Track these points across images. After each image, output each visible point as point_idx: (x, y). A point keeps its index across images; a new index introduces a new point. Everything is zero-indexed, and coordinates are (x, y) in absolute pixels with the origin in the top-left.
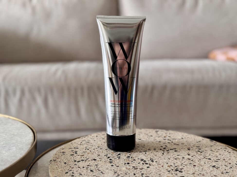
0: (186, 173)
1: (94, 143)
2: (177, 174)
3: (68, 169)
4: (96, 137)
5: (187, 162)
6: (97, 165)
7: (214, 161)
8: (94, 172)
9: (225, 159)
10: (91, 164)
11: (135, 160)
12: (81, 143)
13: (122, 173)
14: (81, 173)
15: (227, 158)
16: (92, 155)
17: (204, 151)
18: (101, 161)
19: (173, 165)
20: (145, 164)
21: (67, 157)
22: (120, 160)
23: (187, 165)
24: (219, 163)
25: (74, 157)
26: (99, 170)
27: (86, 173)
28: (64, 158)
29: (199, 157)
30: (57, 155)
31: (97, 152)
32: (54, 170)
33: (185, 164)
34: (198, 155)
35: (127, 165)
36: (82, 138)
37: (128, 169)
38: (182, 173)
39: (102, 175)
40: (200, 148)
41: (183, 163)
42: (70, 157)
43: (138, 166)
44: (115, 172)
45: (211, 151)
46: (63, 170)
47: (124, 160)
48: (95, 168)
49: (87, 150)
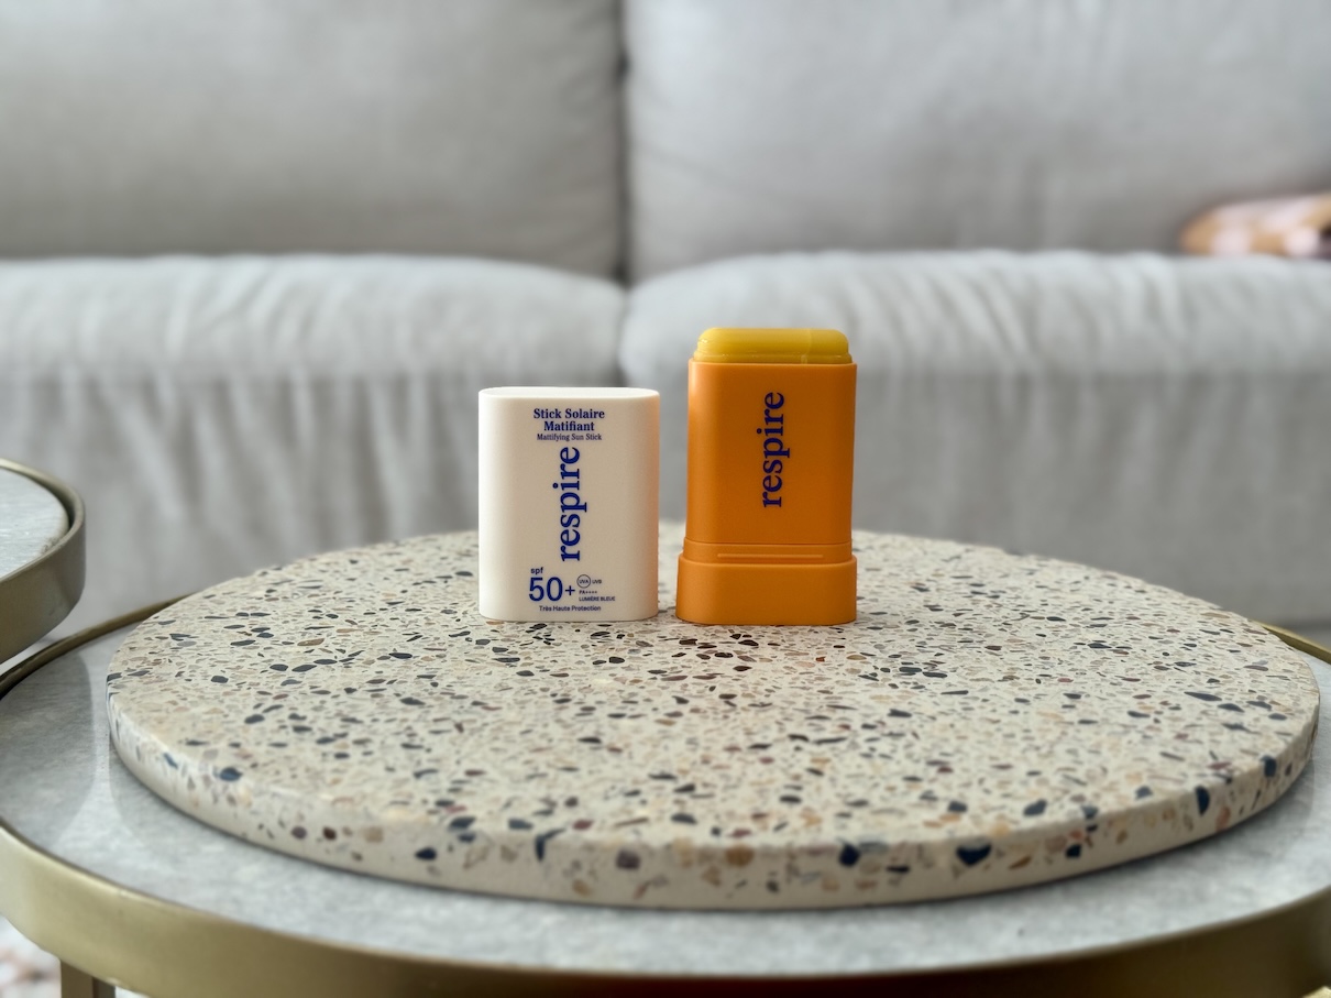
0: (966, 679)
1: (354, 590)
2: (920, 684)
3: (252, 701)
4: (350, 566)
5: (943, 636)
6: (430, 677)
7: (1083, 625)
8: (431, 706)
9: (1136, 614)
10: (388, 674)
11: (645, 644)
12: (270, 591)
13: (603, 697)
14: (352, 715)
15: (1143, 611)
16: (374, 637)
17: (1004, 592)
18: (446, 658)
19: (871, 650)
20: (712, 656)
21: (210, 653)
22: (556, 648)
23: (949, 649)
24: (1118, 633)
25: (261, 650)
26: (454, 697)
27: (382, 713)
28: (198, 661)
29: (993, 616)
30: (139, 648)
31: (395, 625)
32: (163, 714)
33: (939, 647)
34: (984, 609)
35: (611, 668)
36: (259, 572)
37: (628, 682)
38: (946, 680)
39: (490, 717)
40: (978, 582)
41: (927, 641)
42: (237, 655)
43: (679, 666)
44: (558, 697)
45: (1040, 590)
46: (226, 712)
47: (583, 647)
48: (426, 690)
49: (328, 621)
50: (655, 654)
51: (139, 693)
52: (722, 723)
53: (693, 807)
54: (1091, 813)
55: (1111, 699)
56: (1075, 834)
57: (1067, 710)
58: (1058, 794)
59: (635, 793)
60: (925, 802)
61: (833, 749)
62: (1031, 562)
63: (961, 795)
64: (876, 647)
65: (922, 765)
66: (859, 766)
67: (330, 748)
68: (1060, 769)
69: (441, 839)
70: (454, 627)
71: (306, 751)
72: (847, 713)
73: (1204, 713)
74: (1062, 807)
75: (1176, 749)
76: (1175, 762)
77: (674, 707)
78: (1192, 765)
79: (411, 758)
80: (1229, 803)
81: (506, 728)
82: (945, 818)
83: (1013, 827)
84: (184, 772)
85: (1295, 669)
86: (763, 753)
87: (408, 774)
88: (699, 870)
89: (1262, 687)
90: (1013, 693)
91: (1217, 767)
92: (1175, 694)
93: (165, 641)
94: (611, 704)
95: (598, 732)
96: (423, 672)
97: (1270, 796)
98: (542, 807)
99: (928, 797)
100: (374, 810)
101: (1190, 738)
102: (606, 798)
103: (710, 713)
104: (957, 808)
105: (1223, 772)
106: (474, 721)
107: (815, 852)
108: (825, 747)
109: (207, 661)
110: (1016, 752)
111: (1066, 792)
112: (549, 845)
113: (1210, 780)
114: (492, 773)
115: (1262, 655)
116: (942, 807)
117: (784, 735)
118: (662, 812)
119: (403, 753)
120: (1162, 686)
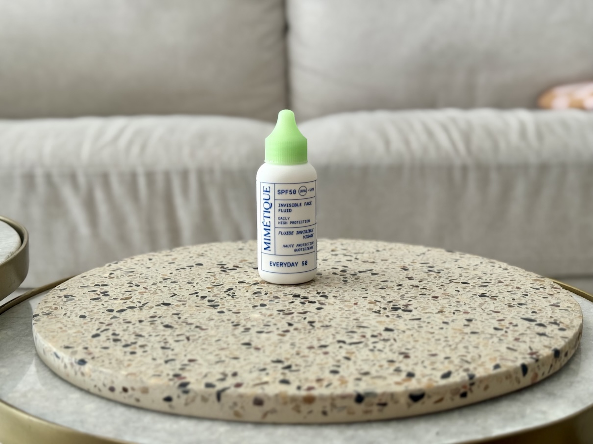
0: (421, 312)
1: (149, 273)
2: (400, 315)
3: (96, 327)
4: (149, 261)
5: (413, 292)
6: (178, 314)
7: (477, 286)
8: (176, 328)
9: (502, 280)
10: (159, 313)
11: (277, 297)
12: (111, 274)
13: (255, 323)
14: (140, 333)
15: (505, 279)
16: (155, 295)
17: (443, 270)
18: (186, 305)
19: (379, 299)
20: (307, 303)
21: (80, 304)
22: (237, 300)
23: (415, 298)
24: (493, 290)
25: (103, 302)
26: (187, 324)
27: (153, 332)
28: (74, 308)
29: (437, 282)
30: (49, 302)
31: (165, 290)
32: (55, 334)
33: (410, 297)
34: (433, 278)
35: (260, 309)
36: (108, 264)
37: (267, 316)
38: (412, 313)
39: (202, 333)
40: (431, 266)
41: (405, 295)
42: (92, 305)
43: (291, 308)
44: (235, 323)
45: (459, 269)
46: (84, 332)
47: (249, 299)
48: (175, 321)
49: (135, 288)
50: (281, 302)
51: (46, 324)
52: (307, 335)
53: (290, 376)
54: (472, 377)
55: (486, 322)
56: (464, 387)
57: (465, 327)
58: (458, 368)
59: (264, 370)
60: (396, 373)
61: (357, 347)
62: (457, 255)
63: (413, 369)
64: (382, 297)
65: (397, 354)
66: (368, 355)
67: (129, 349)
68: (460, 356)
69: (174, 392)
70: (192, 290)
71: (117, 351)
72: (365, 330)
73: (529, 328)
74: (458, 374)
75: (514, 345)
76: (512, 352)
77: (287, 327)
78: (521, 353)
79: (164, 354)
80: (537, 371)
81: (209, 339)
82: (404, 380)
83: (435, 384)
84: (62, 361)
85: (572, 306)
86: (324, 350)
87: (162, 361)
88: (290, 406)
89: (556, 315)
90: (442, 319)
91: (532, 354)
92: (516, 319)
93: (61, 299)
94: (258, 327)
95: (251, 340)
96: (175, 312)
97: (557, 366)
98: (221, 377)
99: (398, 370)
100: (145, 379)
101: (521, 340)
102: (251, 372)
103: (303, 331)
104: (410, 375)
105: (534, 356)
106: (195, 335)
107: (344, 397)
108: (353, 346)
109: (78, 308)
110: (440, 348)
111: (461, 367)
112: (223, 395)
113: (528, 360)
114: (200, 361)
115: (558, 299)
116: (403, 375)
117: (335, 340)
118: (275, 378)
119: (160, 351)
120: (511, 315)
